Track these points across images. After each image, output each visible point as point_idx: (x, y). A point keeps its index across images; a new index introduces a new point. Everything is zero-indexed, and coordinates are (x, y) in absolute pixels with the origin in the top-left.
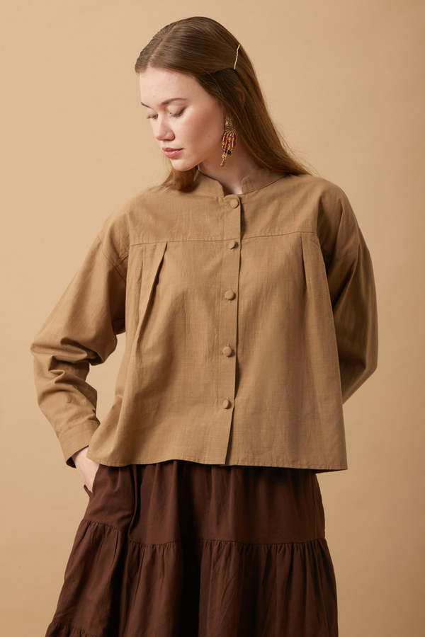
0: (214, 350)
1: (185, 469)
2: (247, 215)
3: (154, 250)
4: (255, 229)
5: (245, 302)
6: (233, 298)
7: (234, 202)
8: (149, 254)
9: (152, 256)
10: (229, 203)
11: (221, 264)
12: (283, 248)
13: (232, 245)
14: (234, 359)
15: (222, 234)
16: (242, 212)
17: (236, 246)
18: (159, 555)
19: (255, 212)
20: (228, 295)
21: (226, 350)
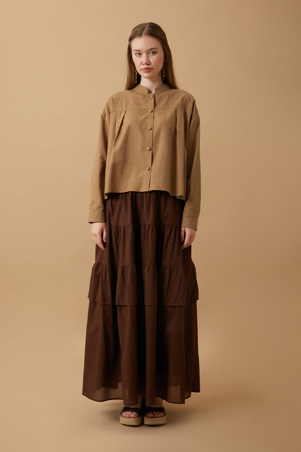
0: (143, 149)
1: (134, 194)
2: (157, 101)
3: (121, 113)
4: (159, 106)
5: (155, 130)
6: (151, 130)
7: (152, 96)
8: (119, 115)
9: (120, 115)
10: (149, 97)
11: (146, 118)
12: (170, 112)
13: (150, 111)
14: (151, 151)
15: (147, 107)
16: (155, 100)
17: (152, 111)
18: (126, 229)
19: (160, 100)
20: (149, 128)
21: (148, 148)
